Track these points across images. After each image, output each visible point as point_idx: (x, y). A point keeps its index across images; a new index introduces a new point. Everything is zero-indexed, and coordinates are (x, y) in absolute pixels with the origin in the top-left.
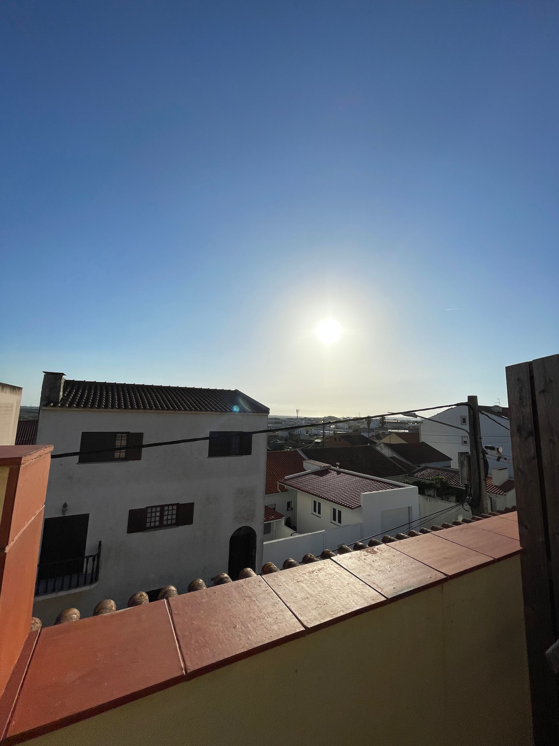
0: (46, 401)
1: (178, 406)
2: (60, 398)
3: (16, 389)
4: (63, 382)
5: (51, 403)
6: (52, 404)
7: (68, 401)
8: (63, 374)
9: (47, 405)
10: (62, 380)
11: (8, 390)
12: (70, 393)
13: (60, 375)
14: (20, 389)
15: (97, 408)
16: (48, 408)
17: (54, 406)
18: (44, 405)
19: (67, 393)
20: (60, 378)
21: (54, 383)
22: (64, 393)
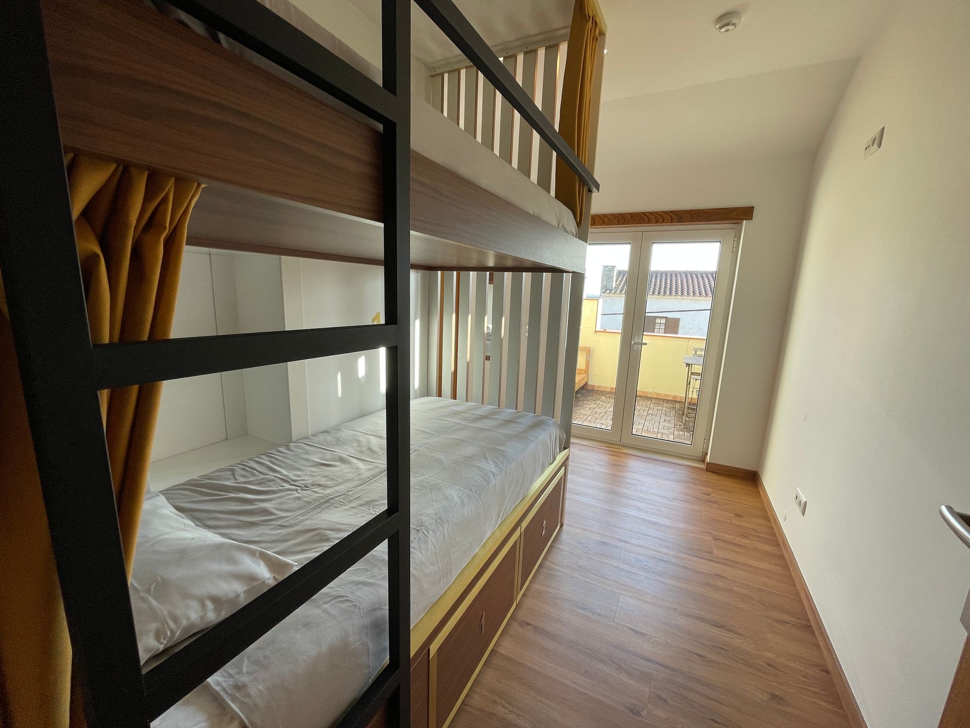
0: (604, 289)
2: (614, 286)
5: (607, 290)
7: (619, 289)
8: (615, 267)
9: (605, 292)
10: (615, 271)
12: (621, 281)
16: (606, 295)
17: (609, 293)
18: (602, 293)
19: (619, 281)
20: (613, 270)
21: (609, 274)
22: (616, 282)
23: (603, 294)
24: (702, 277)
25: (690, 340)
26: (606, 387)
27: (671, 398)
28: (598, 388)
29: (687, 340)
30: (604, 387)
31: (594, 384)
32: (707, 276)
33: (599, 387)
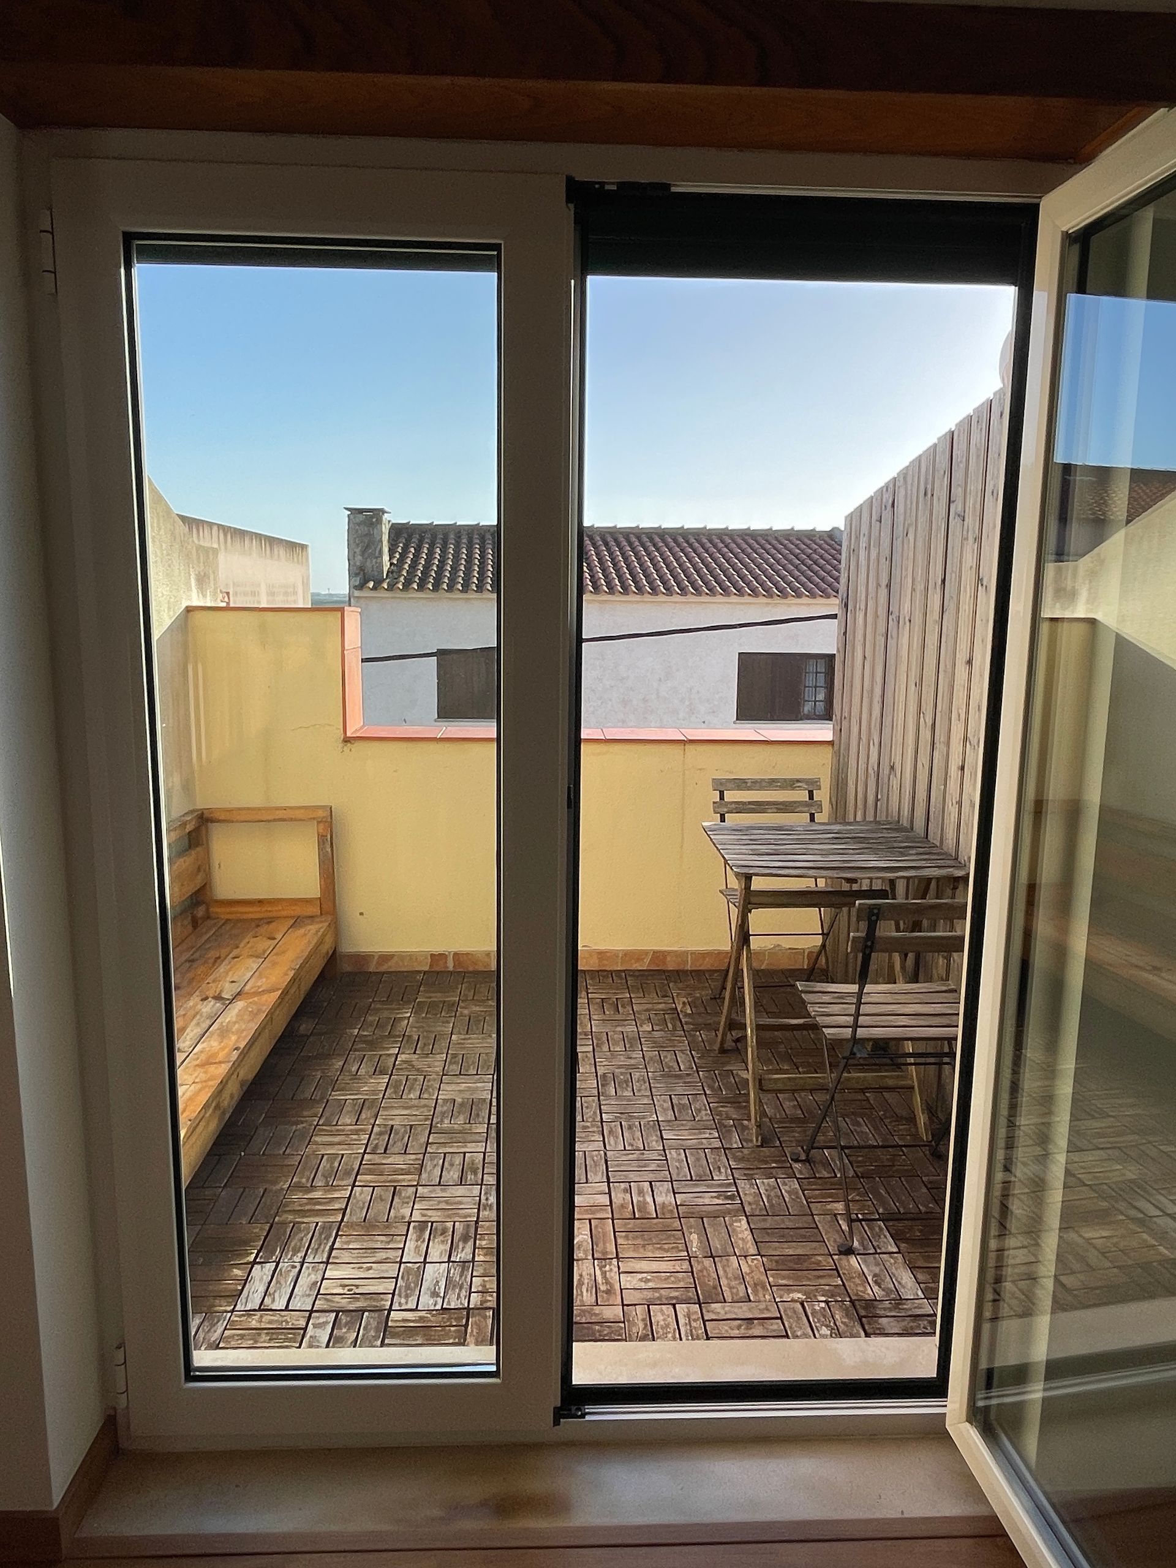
0: (359, 578)
1: (651, 583)
2: (385, 570)
3: (295, 548)
4: (385, 529)
5: (368, 581)
6: (371, 585)
7: (400, 576)
8: (383, 511)
9: (361, 587)
10: (383, 526)
11: (281, 552)
12: (403, 556)
13: (378, 513)
14: (303, 547)
15: (461, 591)
16: (365, 593)
17: (375, 588)
18: (356, 588)
19: (397, 555)
20: (379, 521)
21: (368, 535)
22: (391, 557)
23: (357, 593)
24: (606, 544)
25: (687, 746)
26: (411, 956)
27: (647, 961)
28: (379, 964)
29: (677, 749)
30: (402, 956)
31: (365, 948)
32: (616, 540)
33: (386, 958)
